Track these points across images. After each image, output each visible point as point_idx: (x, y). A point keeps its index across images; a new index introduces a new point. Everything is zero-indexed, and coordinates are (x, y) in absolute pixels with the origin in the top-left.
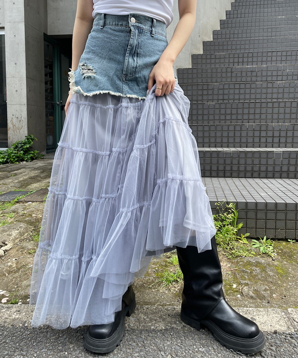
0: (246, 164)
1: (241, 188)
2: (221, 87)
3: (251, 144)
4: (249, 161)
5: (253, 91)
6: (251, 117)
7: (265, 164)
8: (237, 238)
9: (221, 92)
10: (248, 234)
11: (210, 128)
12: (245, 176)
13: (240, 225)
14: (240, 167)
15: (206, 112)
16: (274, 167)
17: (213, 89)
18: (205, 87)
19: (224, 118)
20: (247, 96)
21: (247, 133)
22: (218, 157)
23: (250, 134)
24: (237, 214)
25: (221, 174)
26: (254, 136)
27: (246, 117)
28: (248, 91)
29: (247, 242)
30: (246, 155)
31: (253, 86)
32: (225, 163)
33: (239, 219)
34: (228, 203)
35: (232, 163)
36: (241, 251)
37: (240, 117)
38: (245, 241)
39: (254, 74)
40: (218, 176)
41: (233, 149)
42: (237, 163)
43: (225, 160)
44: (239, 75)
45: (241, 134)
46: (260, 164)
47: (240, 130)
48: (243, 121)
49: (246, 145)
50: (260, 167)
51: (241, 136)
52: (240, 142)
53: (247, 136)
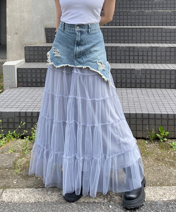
3: (123, 61)
4: (119, 76)
5: (129, 17)
6: (126, 38)
7: (130, 78)
16: (136, 80)
21: (120, 52)
23: (123, 53)
26: (125, 56)
28: (125, 17)
30: (117, 72)
31: (129, 13)
45: (116, 53)
46: (126, 78)
47: (115, 50)
48: (120, 41)
49: (120, 61)
50: (126, 80)
51: (116, 55)
52: (116, 59)
53: (120, 55)
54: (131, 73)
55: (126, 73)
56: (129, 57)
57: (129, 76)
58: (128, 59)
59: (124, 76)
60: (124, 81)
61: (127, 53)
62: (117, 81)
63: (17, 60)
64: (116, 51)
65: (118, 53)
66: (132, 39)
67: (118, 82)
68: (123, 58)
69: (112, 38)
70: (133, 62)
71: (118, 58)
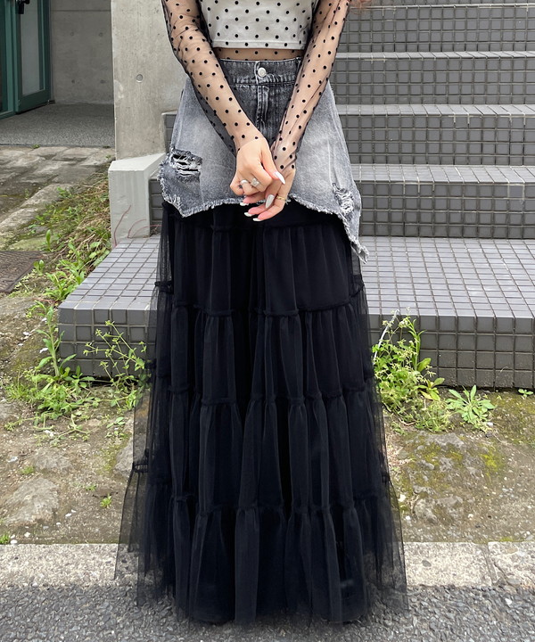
0: (448, 208)
3: (463, 157)
4: (456, 203)
14: (437, 216)
16: (508, 217)
21: (454, 133)
22: (390, 193)
25: (398, 228)
26: (468, 142)
27: (454, 89)
29: (438, 398)
30: (448, 190)
31: (472, 13)
32: (405, 207)
35: (419, 206)
38: (434, 395)
40: (390, 235)
43: (404, 200)
45: (441, 135)
46: (478, 209)
47: (439, 126)
48: (448, 98)
49: (451, 159)
50: (478, 215)
51: (440, 139)
52: (440, 152)
53: (454, 139)
54: (493, 195)
55: (478, 194)
56: (479, 146)
57: (486, 204)
58: (478, 150)
59: (471, 204)
60: (470, 218)
61: (475, 135)
62: (449, 218)
63: (143, 154)
64: (441, 127)
65: (447, 135)
66: (486, 90)
67: (453, 220)
68: (461, 148)
69: (422, 88)
70: (492, 160)
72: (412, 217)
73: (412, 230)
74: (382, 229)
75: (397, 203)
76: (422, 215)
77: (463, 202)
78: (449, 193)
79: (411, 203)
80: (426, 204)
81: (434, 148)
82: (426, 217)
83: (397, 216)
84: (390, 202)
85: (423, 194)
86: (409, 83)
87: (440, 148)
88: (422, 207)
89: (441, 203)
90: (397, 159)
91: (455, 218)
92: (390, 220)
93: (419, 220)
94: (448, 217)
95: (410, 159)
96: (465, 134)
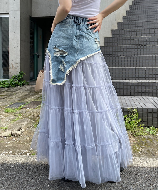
0: (142, 89)
1: (139, 101)
2: (128, 47)
3: (144, 78)
4: (143, 87)
5: (145, 50)
6: (144, 63)
8: (138, 127)
9: (128, 50)
10: (143, 125)
11: (122, 70)
12: (141, 95)
13: (140, 120)
15: (120, 61)
16: (156, 91)
17: (124, 48)
18: (119, 48)
19: (130, 64)
20: (142, 53)
21: (142, 72)
22: (127, 85)
23: (144, 73)
24: (138, 114)
25: (129, 94)
26: (146, 74)
27: (141, 64)
28: (142, 50)
29: (143, 129)
30: (142, 84)
31: (145, 47)
33: (139, 117)
34: (133, 109)
35: (134, 88)
36: (141, 133)
37: (138, 64)
38: (142, 128)
39: (145, 40)
40: (127, 95)
41: (135, 81)
42: (137, 88)
43: (131, 87)
44: (137, 41)
45: (139, 73)
46: (149, 89)
47: (138, 70)
49: (141, 79)
51: (139, 74)
52: (139, 77)
53: (142, 74)
54: (153, 85)
55: (149, 85)
57: (151, 88)
58: (148, 77)
59: (147, 88)
60: (147, 91)
66: (149, 64)
69: (133, 63)
71: (140, 76)
72: (132, 91)
73: (132, 94)
74: (125, 94)
75: (129, 87)
76: (135, 90)
77: (145, 87)
78: (142, 85)
79: (133, 87)
80: (136, 87)
81: (137, 76)
82: (136, 91)
83: (129, 91)
84: (127, 87)
85: (135, 85)
86: (130, 62)
87: (139, 76)
88: (135, 88)
89: (140, 87)
90: (128, 79)
91: (143, 91)
92: (127, 92)
93: (134, 92)
94: (142, 91)
95: (131, 79)
96: (145, 72)
